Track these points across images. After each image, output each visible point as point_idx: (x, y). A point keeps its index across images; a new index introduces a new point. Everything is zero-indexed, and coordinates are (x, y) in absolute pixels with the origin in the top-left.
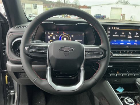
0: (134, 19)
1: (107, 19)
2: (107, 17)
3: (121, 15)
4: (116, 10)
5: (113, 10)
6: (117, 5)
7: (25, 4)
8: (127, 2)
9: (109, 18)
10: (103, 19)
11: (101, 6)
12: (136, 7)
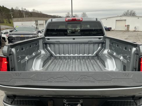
0: (138, 30)
1: (113, 30)
2: (113, 29)
3: (126, 26)
4: (120, 22)
5: (118, 22)
6: (121, 17)
7: (38, 21)
8: (134, 13)
9: (115, 30)
10: (109, 30)
11: (107, 19)
12: (138, 18)
